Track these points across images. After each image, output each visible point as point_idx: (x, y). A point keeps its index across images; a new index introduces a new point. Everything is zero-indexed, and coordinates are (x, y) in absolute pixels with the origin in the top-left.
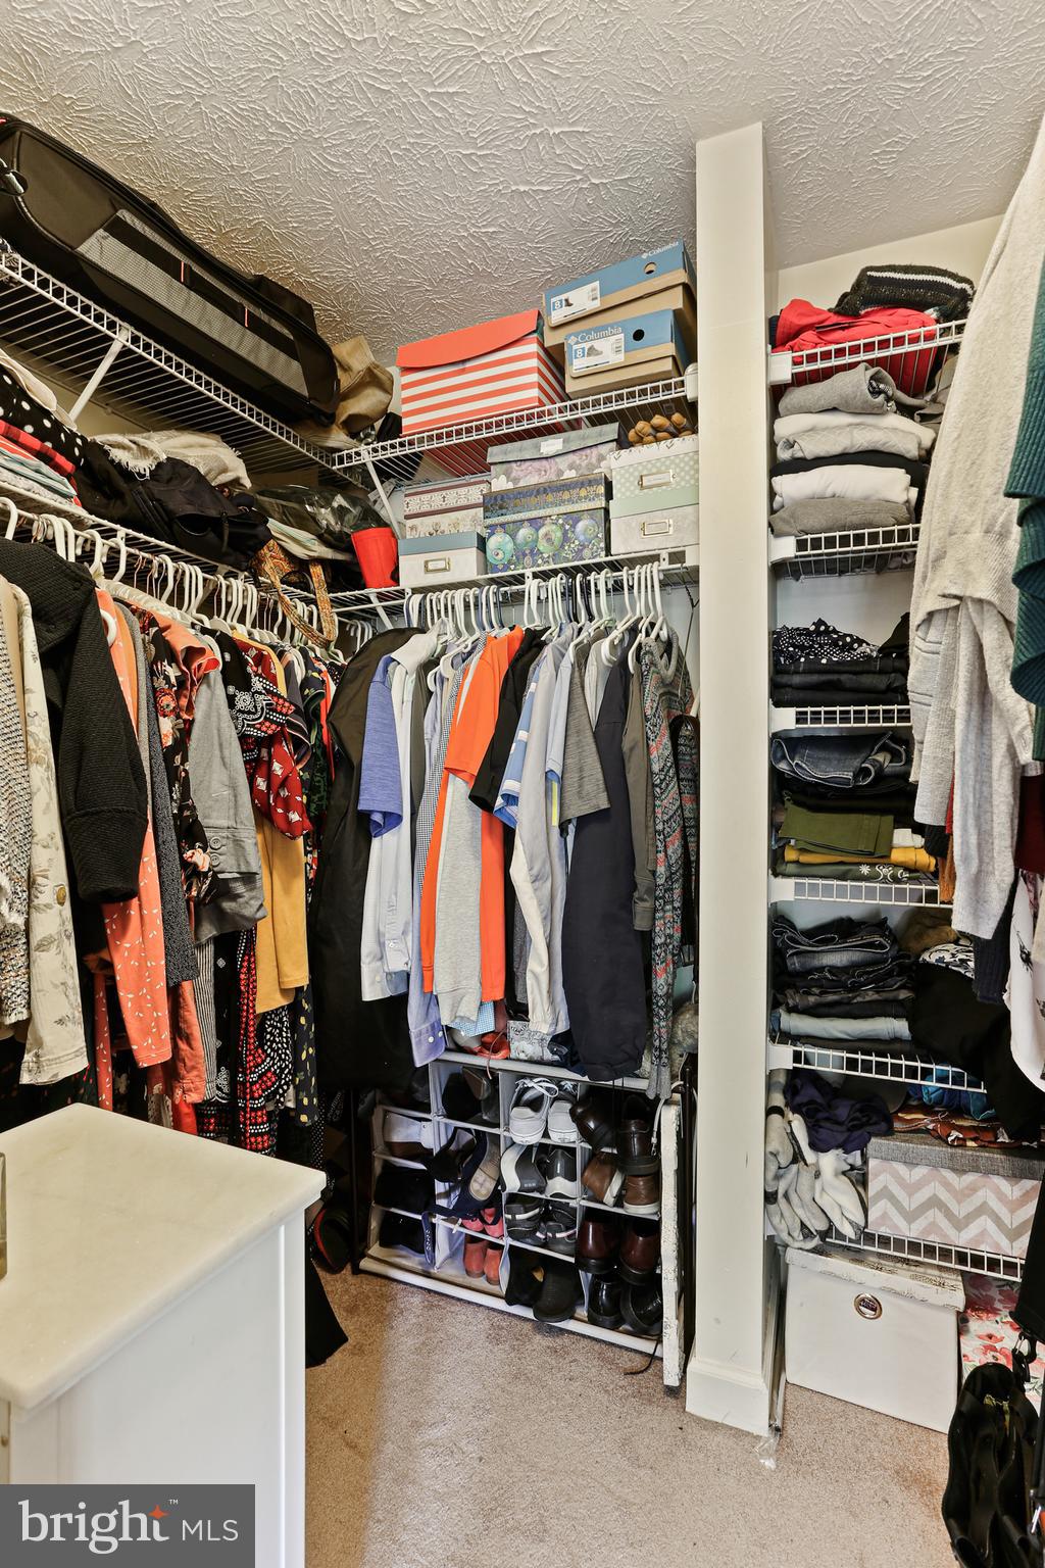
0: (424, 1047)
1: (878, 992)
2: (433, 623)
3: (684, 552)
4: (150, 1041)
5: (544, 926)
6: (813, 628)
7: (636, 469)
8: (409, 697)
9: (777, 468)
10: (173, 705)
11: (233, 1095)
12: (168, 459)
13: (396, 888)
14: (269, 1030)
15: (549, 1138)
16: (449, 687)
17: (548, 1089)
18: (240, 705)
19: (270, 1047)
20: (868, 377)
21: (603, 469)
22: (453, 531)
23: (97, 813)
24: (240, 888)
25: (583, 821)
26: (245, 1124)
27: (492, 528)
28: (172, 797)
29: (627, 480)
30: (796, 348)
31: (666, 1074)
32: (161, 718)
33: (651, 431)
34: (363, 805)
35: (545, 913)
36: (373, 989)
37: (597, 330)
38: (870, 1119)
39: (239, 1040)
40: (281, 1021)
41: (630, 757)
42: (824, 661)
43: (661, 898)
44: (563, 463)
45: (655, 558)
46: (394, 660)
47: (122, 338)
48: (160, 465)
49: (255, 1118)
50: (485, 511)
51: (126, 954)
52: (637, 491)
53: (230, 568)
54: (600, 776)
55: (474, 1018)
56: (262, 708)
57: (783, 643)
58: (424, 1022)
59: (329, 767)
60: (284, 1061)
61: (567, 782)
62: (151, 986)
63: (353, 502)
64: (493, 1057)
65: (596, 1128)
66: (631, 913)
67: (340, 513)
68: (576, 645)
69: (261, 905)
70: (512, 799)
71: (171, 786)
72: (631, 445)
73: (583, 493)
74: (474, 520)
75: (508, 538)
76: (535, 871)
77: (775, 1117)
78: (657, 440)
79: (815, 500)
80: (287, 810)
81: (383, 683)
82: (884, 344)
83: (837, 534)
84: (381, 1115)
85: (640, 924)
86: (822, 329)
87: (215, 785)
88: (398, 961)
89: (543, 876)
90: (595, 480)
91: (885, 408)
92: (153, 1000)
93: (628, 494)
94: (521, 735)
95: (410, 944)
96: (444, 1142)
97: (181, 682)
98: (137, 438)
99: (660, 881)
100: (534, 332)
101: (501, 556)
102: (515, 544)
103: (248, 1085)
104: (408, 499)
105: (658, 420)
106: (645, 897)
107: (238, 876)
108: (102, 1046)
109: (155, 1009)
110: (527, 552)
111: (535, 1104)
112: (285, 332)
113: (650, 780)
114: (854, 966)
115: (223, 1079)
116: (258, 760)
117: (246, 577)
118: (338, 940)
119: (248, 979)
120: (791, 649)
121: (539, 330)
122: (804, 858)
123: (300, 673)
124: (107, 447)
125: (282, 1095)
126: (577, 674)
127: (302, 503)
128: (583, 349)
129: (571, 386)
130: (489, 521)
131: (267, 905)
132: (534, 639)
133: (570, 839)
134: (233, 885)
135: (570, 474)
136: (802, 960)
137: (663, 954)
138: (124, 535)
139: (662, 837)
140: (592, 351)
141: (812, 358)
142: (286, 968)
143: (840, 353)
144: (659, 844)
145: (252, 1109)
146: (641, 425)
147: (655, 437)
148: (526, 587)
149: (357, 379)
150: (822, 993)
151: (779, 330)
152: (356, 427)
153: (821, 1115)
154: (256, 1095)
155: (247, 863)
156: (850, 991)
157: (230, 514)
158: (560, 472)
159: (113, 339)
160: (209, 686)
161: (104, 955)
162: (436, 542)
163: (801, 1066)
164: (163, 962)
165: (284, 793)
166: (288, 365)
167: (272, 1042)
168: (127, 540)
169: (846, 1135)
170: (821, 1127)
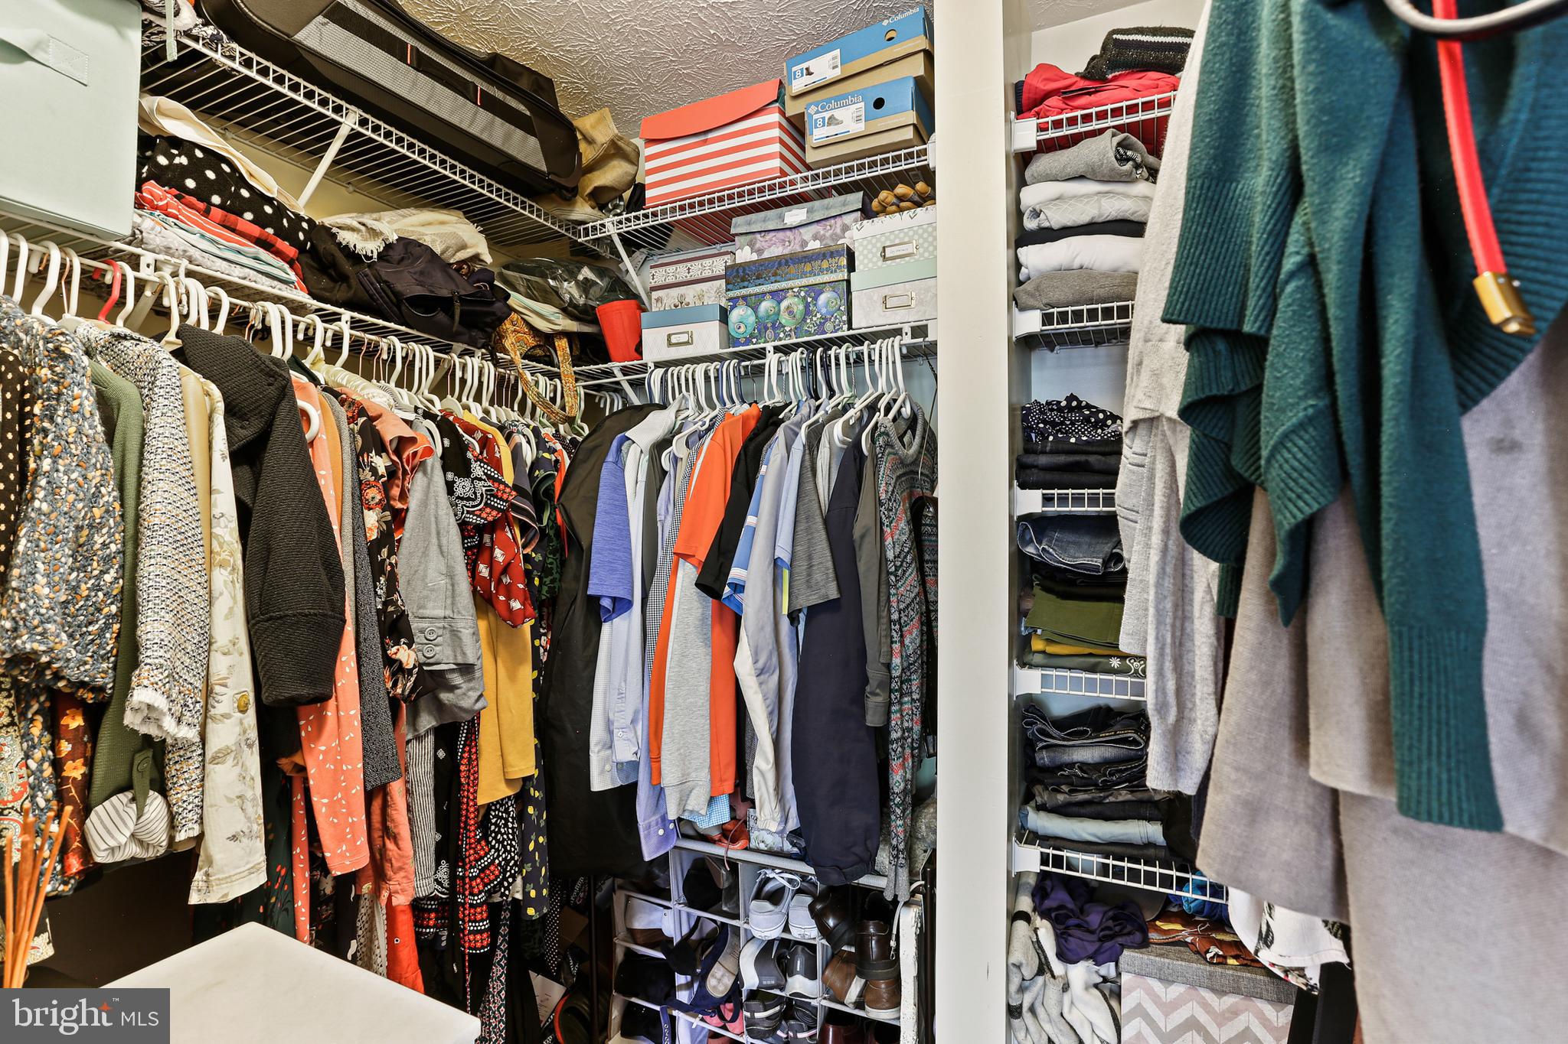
0: (654, 840)
1: (1132, 792)
2: (674, 398)
3: (926, 326)
4: (344, 848)
5: (771, 722)
6: (1064, 404)
7: (878, 240)
8: (642, 477)
9: (1022, 237)
10: (378, 497)
11: (452, 890)
12: (400, 239)
13: (626, 675)
14: (493, 821)
15: (790, 932)
16: (682, 467)
17: (790, 881)
18: (459, 491)
19: (495, 838)
20: (1115, 144)
21: (845, 241)
22: (699, 303)
23: (281, 618)
24: (457, 679)
25: (813, 611)
26: (463, 921)
27: (734, 301)
28: (376, 592)
29: (870, 252)
30: (1042, 114)
31: (903, 874)
32: (365, 511)
33: (894, 200)
34: (592, 591)
35: (770, 709)
36: (601, 780)
37: (837, 99)
38: (1125, 927)
39: (459, 833)
40: (507, 811)
41: (860, 545)
42: (1073, 440)
43: (896, 691)
44: (807, 233)
45: (898, 332)
46: (629, 439)
47: (350, 121)
48: (388, 247)
49: (474, 915)
50: (727, 283)
51: (321, 757)
52: (880, 263)
53: (466, 346)
54: (830, 564)
55: (703, 812)
56: (482, 495)
57: (1032, 420)
58: (654, 814)
59: (562, 549)
60: (510, 852)
61: (796, 570)
62: (346, 791)
63: (601, 273)
64: (731, 846)
65: (835, 927)
66: (863, 707)
67: (586, 286)
68: (810, 426)
69: (481, 696)
70: (738, 588)
71: (376, 580)
72: (876, 214)
73: (825, 264)
74: (718, 292)
75: (750, 311)
76: (760, 664)
77: (1021, 925)
78: (901, 210)
79: (1062, 273)
80: (509, 598)
81: (616, 463)
82: (1132, 109)
83: (1085, 307)
84: (623, 900)
85: (873, 720)
86: (1069, 95)
87: (432, 574)
88: (625, 752)
89: (769, 668)
90: (837, 251)
91: (1134, 175)
92: (348, 806)
93: (870, 265)
94: (750, 520)
95: (639, 733)
96: (685, 930)
97: (392, 473)
98: (368, 219)
99: (896, 673)
100: (776, 101)
101: (742, 330)
102: (757, 317)
103: (467, 880)
104: (653, 271)
105: (901, 189)
106: (878, 691)
107: (454, 667)
108: (298, 850)
109: (350, 814)
110: (769, 325)
111: (775, 897)
112: (522, 108)
113: (883, 568)
114: (1106, 763)
115: (443, 874)
116: (481, 544)
117: (483, 354)
118: (569, 726)
119: (469, 770)
120: (1041, 425)
121: (780, 99)
122: (1051, 649)
123: (529, 454)
124: (334, 230)
125: (507, 888)
126: (807, 457)
127: (544, 276)
128: (824, 118)
129: (811, 157)
130: (731, 294)
131: (490, 695)
132: (771, 417)
133: (801, 627)
134: (449, 676)
135: (814, 245)
136: (1052, 754)
137: (899, 749)
138: (349, 319)
139: (897, 626)
140: (832, 121)
141: (1058, 124)
142: (511, 759)
143: (1087, 118)
144: (894, 634)
145: (471, 905)
146: (883, 194)
147: (898, 206)
148: (766, 361)
149: (601, 152)
150: (1071, 792)
151: (1025, 96)
152: (602, 199)
153: (1072, 921)
154: (476, 891)
155: (464, 654)
156: (1101, 790)
157: (463, 293)
158: (804, 243)
159: (341, 123)
160: (425, 473)
161: (297, 759)
162: (682, 314)
163: (1049, 869)
164: (360, 765)
165: (506, 580)
166: (524, 141)
167: (497, 834)
168: (352, 323)
169: (1097, 945)
170: (1070, 935)
